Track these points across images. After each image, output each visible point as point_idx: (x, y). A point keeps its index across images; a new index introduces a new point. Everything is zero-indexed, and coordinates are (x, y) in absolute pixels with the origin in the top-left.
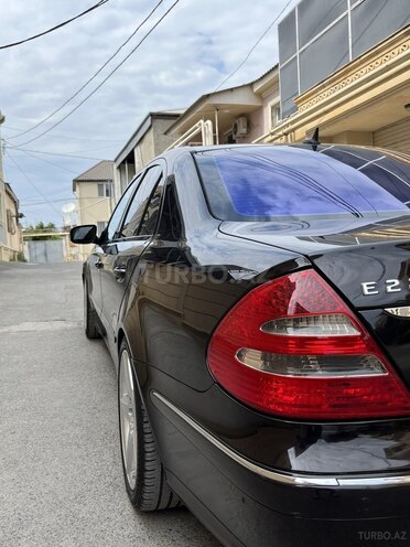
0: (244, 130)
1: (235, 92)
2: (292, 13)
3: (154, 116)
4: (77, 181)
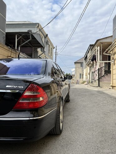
4: (75, 63)
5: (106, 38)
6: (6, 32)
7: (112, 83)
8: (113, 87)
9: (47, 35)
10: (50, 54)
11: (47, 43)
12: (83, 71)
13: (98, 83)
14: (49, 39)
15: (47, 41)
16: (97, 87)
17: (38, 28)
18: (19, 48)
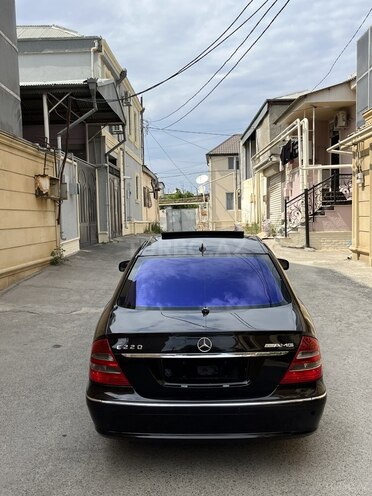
0: (344, 123)
1: (333, 91)
2: (367, 34)
3: (271, 103)
4: (210, 156)
5: (329, 89)
7: (354, 240)
8: (359, 253)
9: (123, 74)
11: (125, 100)
12: (238, 184)
13: (305, 237)
15: (126, 94)
16: (302, 248)
17: (99, 55)
18: (59, 139)
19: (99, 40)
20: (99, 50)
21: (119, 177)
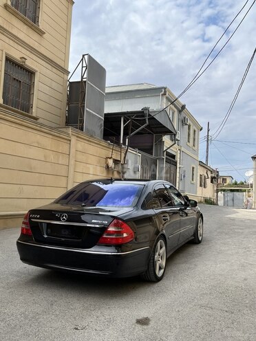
4: (254, 158)
6: (105, 112)
9: (183, 107)
10: (191, 144)
11: (183, 122)
14: (189, 114)
15: (185, 118)
17: (165, 96)
18: (127, 140)
19: (165, 88)
20: (165, 94)
21: (176, 166)
